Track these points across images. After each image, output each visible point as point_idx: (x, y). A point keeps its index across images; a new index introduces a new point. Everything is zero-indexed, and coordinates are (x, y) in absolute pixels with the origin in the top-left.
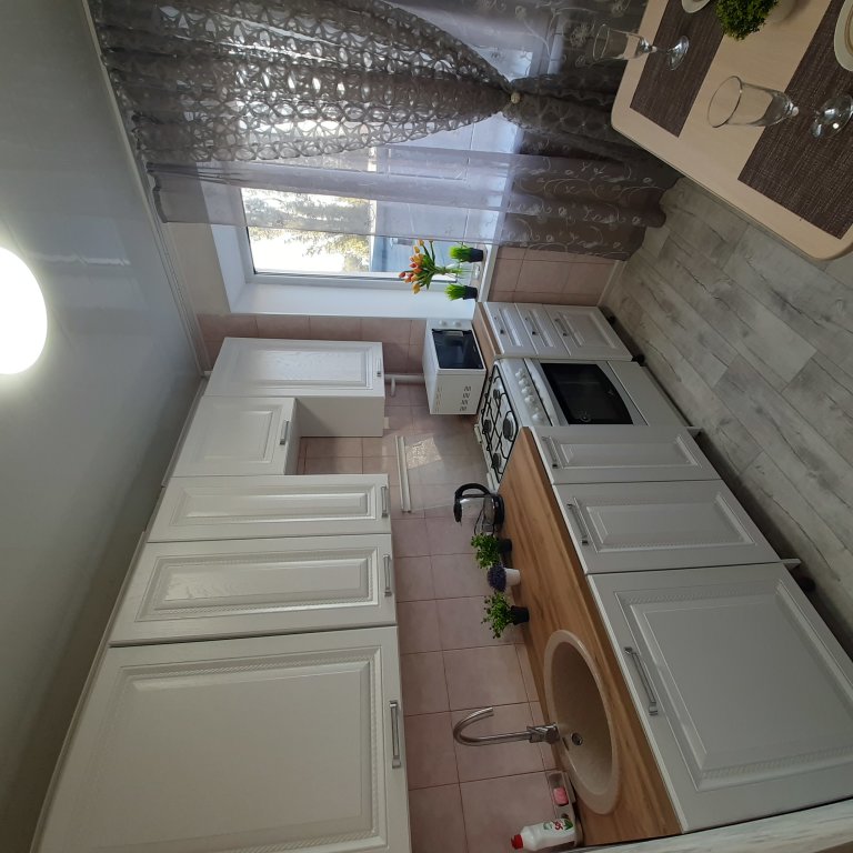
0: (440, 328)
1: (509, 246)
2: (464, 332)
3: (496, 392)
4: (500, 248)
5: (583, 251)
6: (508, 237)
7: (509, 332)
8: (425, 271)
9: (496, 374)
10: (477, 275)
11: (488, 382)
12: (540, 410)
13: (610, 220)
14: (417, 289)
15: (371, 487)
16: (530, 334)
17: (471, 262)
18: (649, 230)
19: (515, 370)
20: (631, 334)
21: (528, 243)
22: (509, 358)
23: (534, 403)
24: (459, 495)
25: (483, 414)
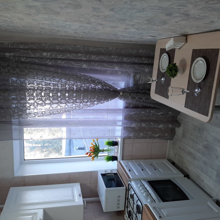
0: (104, 173)
1: (127, 138)
2: (114, 174)
3: (131, 195)
4: (124, 139)
6: (126, 135)
7: (133, 170)
8: (96, 151)
9: (130, 187)
10: (116, 151)
12: (150, 198)
13: (161, 126)
14: (93, 159)
16: (141, 171)
17: (113, 146)
20: (181, 167)
21: (134, 137)
22: (134, 180)
23: (147, 196)
25: (127, 208)
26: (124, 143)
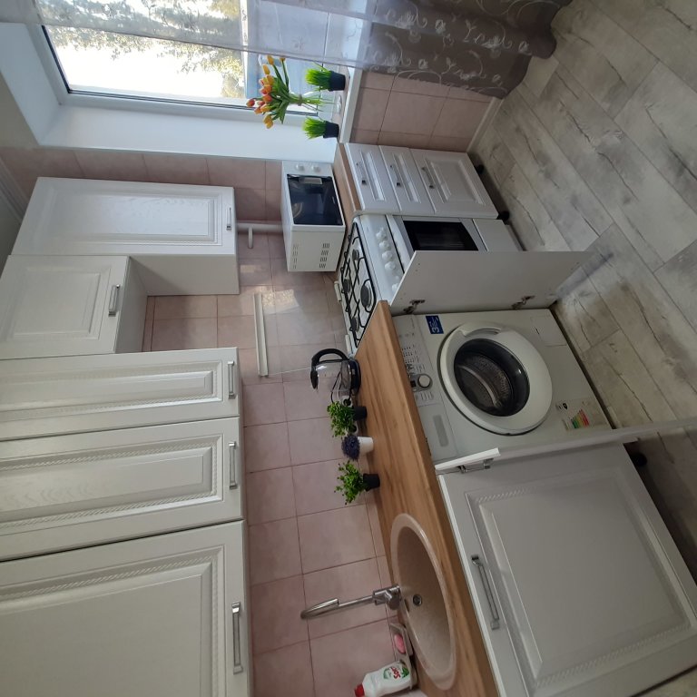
0: (296, 173)
1: (374, 71)
2: (324, 180)
3: (355, 254)
4: (365, 73)
5: (458, 83)
6: (374, 59)
7: (372, 181)
8: (276, 99)
9: (356, 234)
10: (337, 107)
11: (347, 243)
13: (493, 44)
14: (269, 122)
15: (217, 364)
16: (394, 186)
17: (331, 89)
18: (534, 61)
19: (376, 230)
20: (498, 187)
21: (397, 69)
22: (371, 215)
23: (395, 270)
24: (316, 361)
25: (342, 272)
26: (362, 88)
